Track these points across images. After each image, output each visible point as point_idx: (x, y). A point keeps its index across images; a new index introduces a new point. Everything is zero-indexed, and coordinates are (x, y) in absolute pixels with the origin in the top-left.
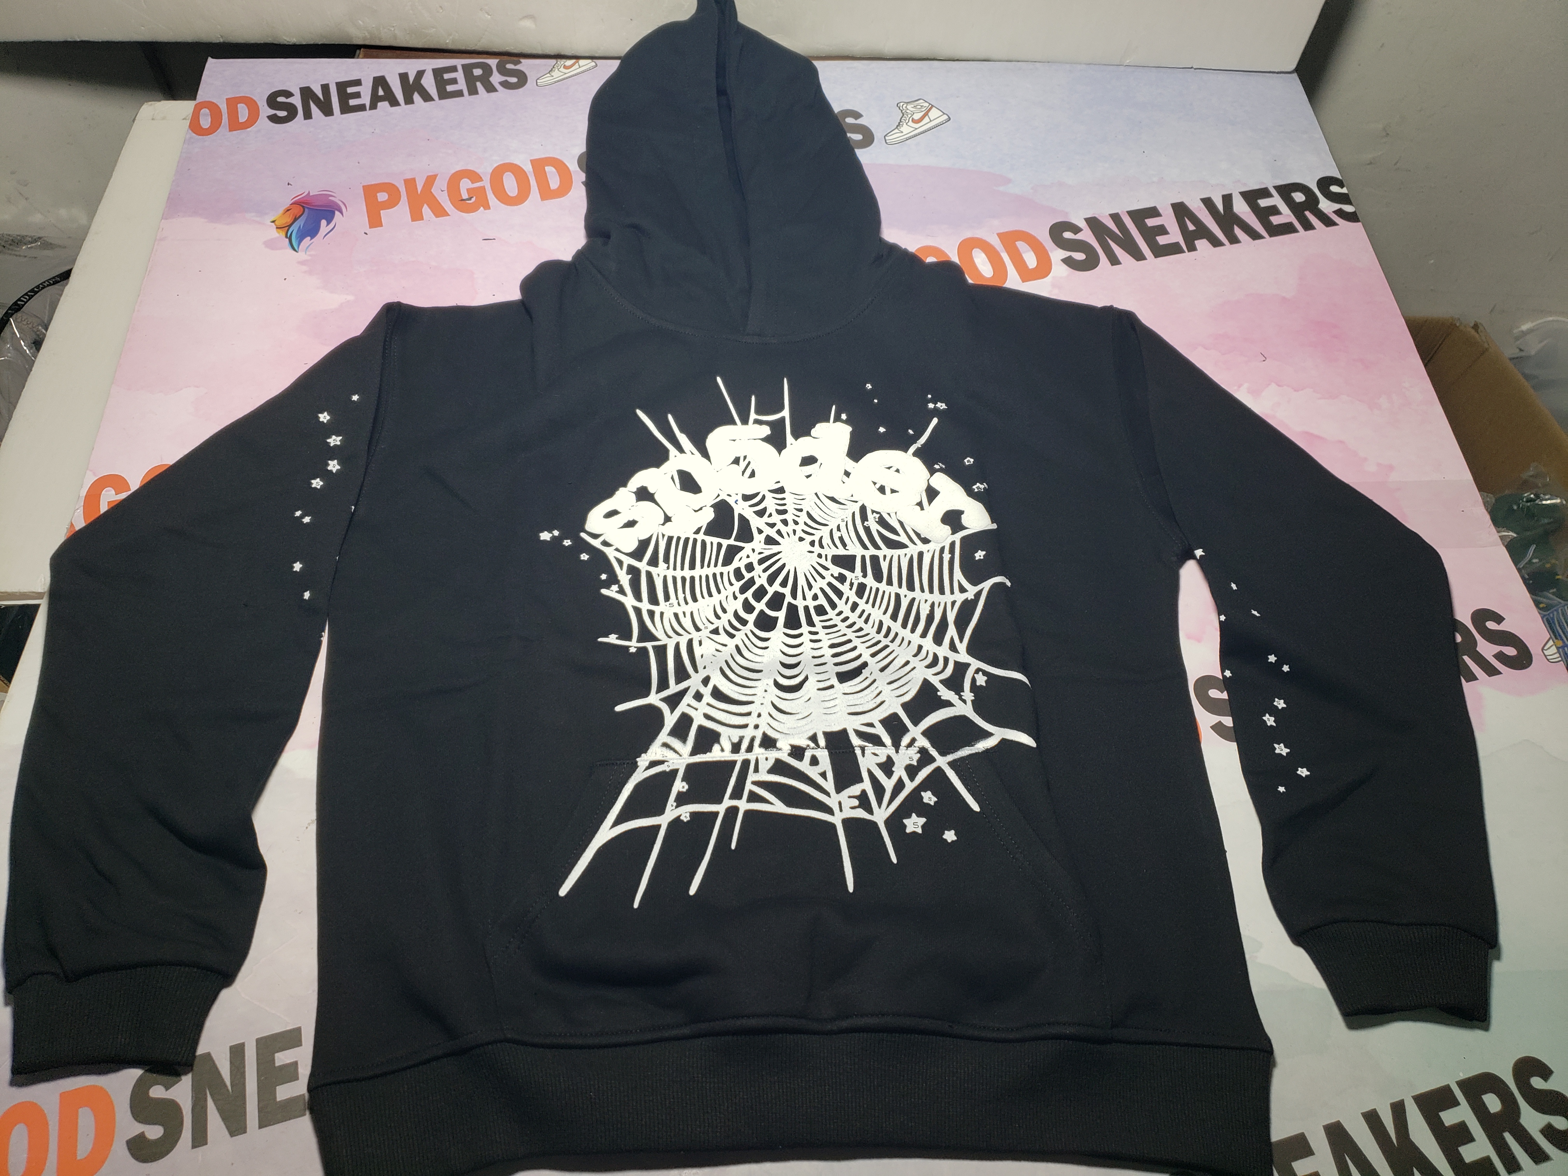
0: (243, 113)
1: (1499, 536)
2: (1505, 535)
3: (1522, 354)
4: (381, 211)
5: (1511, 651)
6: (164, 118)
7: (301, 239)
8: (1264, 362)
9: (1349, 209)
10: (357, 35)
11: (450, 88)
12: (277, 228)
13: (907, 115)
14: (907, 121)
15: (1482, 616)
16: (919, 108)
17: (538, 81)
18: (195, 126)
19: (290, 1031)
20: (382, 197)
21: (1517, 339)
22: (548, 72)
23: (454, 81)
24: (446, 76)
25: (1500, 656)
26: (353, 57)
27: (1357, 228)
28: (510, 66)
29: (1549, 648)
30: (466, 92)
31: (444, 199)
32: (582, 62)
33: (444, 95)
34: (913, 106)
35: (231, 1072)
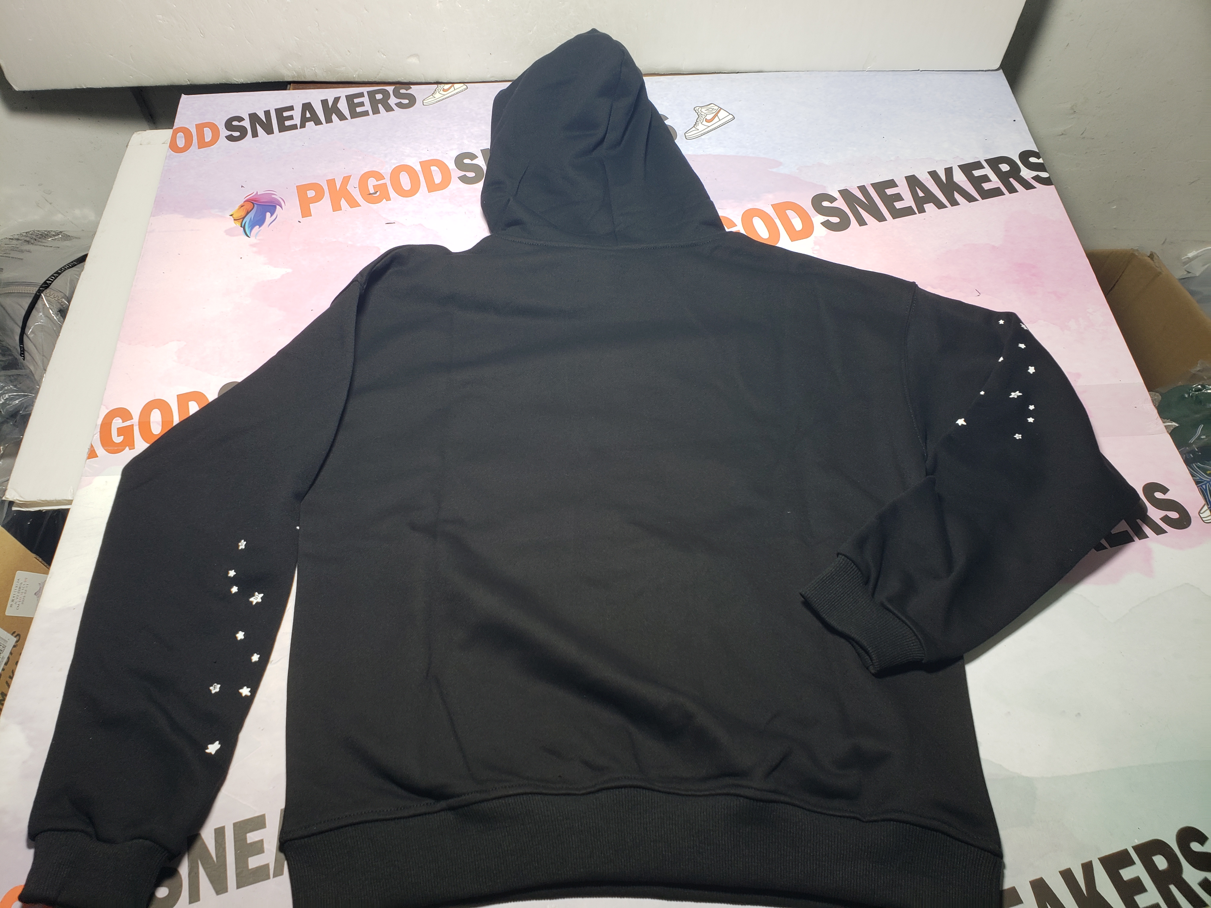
0: (208, 134)
1: (1165, 426)
2: (1169, 425)
3: (1189, 275)
4: (311, 205)
5: (1174, 515)
6: (149, 144)
7: (252, 227)
8: (978, 297)
9: (1044, 175)
10: (288, 75)
11: (359, 110)
12: (234, 220)
13: (702, 116)
14: (702, 121)
15: (1151, 488)
16: (711, 111)
17: (424, 101)
18: (174, 146)
19: (258, 817)
20: (311, 194)
21: (1185, 263)
22: (431, 94)
23: (362, 104)
24: (356, 101)
25: (1166, 519)
26: (286, 89)
27: (1051, 190)
28: (403, 91)
29: (1204, 512)
30: (370, 112)
31: (356, 194)
32: (456, 86)
33: (354, 115)
34: (706, 109)
35: (216, 847)
